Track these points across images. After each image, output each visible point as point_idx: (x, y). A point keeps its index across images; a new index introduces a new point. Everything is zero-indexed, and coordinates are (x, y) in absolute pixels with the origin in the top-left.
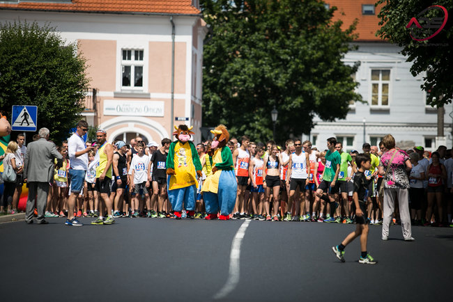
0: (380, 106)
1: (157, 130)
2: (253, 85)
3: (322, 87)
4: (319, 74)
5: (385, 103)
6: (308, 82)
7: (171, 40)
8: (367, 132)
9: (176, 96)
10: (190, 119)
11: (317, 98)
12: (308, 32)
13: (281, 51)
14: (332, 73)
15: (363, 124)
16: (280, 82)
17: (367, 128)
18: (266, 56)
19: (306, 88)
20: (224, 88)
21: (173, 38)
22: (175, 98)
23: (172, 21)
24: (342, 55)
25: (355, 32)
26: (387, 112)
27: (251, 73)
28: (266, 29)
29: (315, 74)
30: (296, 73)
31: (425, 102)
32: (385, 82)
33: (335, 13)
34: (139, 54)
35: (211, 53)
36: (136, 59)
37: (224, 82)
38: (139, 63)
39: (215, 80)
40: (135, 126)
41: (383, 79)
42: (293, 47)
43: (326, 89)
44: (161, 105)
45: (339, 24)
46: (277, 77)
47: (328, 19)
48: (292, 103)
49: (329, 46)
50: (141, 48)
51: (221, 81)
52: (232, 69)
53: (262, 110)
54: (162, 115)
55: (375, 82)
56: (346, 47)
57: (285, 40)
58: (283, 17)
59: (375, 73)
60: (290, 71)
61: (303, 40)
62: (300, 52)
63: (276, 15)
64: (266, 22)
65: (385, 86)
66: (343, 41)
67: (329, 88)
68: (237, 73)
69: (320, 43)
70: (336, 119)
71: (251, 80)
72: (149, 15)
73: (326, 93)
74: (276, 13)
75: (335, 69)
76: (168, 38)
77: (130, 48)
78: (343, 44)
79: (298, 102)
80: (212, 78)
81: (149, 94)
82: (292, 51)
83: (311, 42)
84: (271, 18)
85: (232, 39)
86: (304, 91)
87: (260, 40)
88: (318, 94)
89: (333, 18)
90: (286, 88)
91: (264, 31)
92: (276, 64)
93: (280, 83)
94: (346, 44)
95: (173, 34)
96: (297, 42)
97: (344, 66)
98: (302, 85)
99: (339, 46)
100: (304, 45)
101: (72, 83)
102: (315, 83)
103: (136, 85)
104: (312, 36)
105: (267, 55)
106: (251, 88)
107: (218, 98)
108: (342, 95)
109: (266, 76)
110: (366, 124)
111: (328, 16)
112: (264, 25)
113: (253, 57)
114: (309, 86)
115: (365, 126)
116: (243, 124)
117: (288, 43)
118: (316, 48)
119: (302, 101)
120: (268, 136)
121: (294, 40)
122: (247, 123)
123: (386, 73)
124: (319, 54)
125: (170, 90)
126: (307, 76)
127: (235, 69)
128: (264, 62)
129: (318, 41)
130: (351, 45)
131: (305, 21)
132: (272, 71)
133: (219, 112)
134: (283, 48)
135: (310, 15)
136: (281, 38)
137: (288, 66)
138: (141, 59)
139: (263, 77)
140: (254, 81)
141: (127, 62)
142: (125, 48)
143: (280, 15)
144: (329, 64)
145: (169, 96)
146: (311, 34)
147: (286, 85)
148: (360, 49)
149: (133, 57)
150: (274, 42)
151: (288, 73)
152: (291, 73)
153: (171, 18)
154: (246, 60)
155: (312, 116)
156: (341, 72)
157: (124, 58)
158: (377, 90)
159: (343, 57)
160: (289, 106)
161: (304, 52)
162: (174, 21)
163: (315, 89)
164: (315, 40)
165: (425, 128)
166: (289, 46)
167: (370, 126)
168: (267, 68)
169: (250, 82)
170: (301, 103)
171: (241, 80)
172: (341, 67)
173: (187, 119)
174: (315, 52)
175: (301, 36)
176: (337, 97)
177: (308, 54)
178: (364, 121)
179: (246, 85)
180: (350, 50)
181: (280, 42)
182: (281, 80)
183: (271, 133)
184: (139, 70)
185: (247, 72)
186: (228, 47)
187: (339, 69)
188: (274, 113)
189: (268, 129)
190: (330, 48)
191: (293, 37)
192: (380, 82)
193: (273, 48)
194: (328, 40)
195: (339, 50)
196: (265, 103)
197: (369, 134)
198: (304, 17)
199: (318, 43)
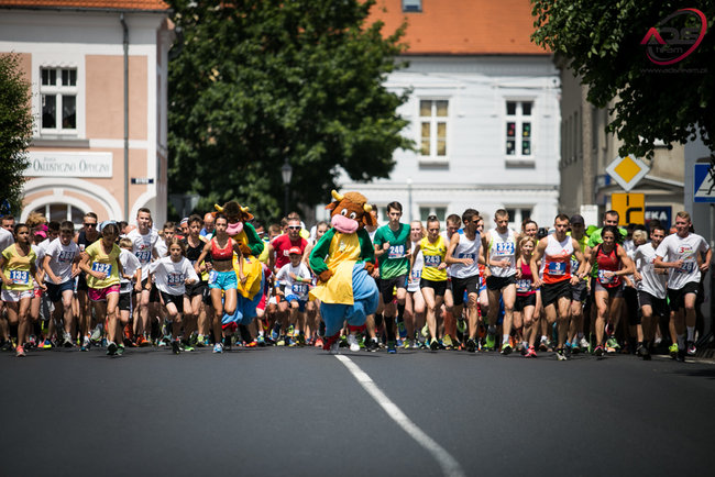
0: (433, 157)
1: (103, 199)
2: (245, 126)
3: (354, 128)
4: (349, 106)
5: (442, 152)
6: (332, 120)
7: (122, 53)
8: (414, 200)
9: (133, 144)
10: (155, 181)
11: (347, 145)
12: (329, 39)
13: (288, 71)
14: (369, 105)
15: (406, 187)
16: (288, 120)
17: (414, 193)
18: (264, 79)
19: (330, 130)
20: (196, 131)
21: (126, 50)
22: (130, 147)
23: (123, 22)
24: (383, 75)
25: (403, 40)
26: (444, 166)
27: (241, 105)
28: (263, 34)
29: (344, 107)
30: (313, 105)
31: (504, 150)
32: (442, 119)
33: (373, 9)
34: (70, 76)
35: (174, 74)
36: (65, 83)
37: (196, 121)
38: (69, 90)
39: (182, 117)
40: (65, 193)
41: (438, 115)
42: (307, 63)
43: (360, 131)
44: (107, 158)
45: (378, 27)
46: (282, 112)
47: (361, 18)
48: (306, 153)
49: (365, 61)
50: (72, 66)
51: (191, 119)
52: (210, 99)
53: (258, 165)
54: (109, 174)
55: (425, 119)
56: (391, 63)
57: (294, 52)
58: (289, 15)
59: (425, 104)
60: (303, 101)
61: (324, 53)
62: (320, 73)
63: (277, 12)
64: (261, 22)
65: (442, 125)
66: (385, 54)
67: (366, 129)
68: (217, 105)
69: (351, 56)
70: (375, 179)
71: (241, 117)
72: (85, 11)
73: (361, 138)
74: (276, 9)
75: (374, 98)
76: (117, 50)
77: (54, 65)
78: (385, 59)
79: (316, 152)
80: (176, 115)
81: (87, 142)
82: (306, 71)
83: (334, 55)
84: (270, 16)
85: (208, 51)
86: (326, 134)
87: (254, 53)
88: (348, 138)
89: (370, 17)
90: (297, 129)
91: (260, 38)
92: (279, 91)
93: (287, 122)
94: (390, 59)
95: (126, 42)
96: (314, 56)
97: (387, 93)
98: (323, 126)
99: (378, 62)
100: (326, 60)
101: (8, 124)
102: (344, 121)
103: (64, 126)
104: (336, 46)
105: (265, 75)
106: (241, 130)
107: (188, 148)
108: (386, 140)
109: (266, 110)
110: (413, 187)
111: (362, 14)
112: (260, 28)
113: (243, 80)
114: (334, 126)
115: (410, 190)
116: (228, 189)
117: (298, 56)
118: (344, 66)
119: (324, 151)
120: (269, 207)
121: (310, 53)
122: (235, 188)
123: (443, 104)
124: (348, 75)
125: (122, 134)
126: (331, 110)
127: (214, 99)
128: (261, 88)
129: (347, 53)
130: (398, 60)
131: (326, 21)
132: (273, 102)
133: (189, 169)
134: (290, 66)
135: (332, 13)
136: (287, 50)
137: (300, 94)
138: (73, 83)
139: (260, 113)
140: (246, 118)
141: (49, 89)
142: (45, 65)
143: (285, 12)
144: (364, 90)
145: (120, 144)
146: (334, 43)
147: (298, 124)
148: (412, 67)
149: (59, 81)
150: (275, 56)
151: (298, 106)
152: (305, 105)
153: (122, 17)
154: (232, 86)
155: (337, 174)
156: (384, 103)
157: (45, 83)
158: (429, 132)
159: (385, 79)
160: (303, 158)
161: (326, 72)
162: (126, 22)
163: (344, 130)
164: (343, 52)
165: (505, 192)
166: (300, 61)
167: (419, 189)
168: (266, 98)
169: (240, 121)
170: (322, 154)
171: (224, 118)
172: (383, 96)
173: (151, 181)
174: (342, 71)
175: (319, 47)
176: (378, 143)
177: (331, 75)
178: (409, 181)
179: (233, 126)
180: (397, 68)
181: (285, 56)
182: (290, 117)
183: (274, 202)
184: (69, 100)
185: (234, 105)
186: (202, 63)
187: (380, 100)
188: (287, 170)
189: (268, 197)
190: (366, 65)
191: (307, 47)
192: (434, 119)
193: (275, 66)
194: (362, 53)
195: (381, 68)
196: (262, 154)
197: (418, 203)
198: (323, 16)
199: (347, 57)
